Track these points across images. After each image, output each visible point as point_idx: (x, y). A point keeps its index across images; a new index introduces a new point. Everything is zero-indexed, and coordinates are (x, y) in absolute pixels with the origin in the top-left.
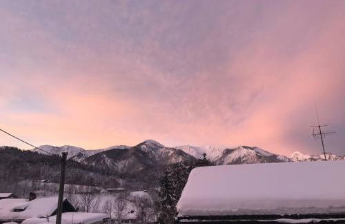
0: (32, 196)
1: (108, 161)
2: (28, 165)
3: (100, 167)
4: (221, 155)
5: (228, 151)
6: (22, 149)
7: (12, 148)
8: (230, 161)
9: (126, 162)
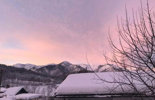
0: (8, 86)
1: (47, 71)
2: (10, 72)
3: (43, 73)
4: (97, 68)
5: (101, 66)
6: (7, 65)
7: (3, 65)
8: (101, 71)
9: (55, 71)
